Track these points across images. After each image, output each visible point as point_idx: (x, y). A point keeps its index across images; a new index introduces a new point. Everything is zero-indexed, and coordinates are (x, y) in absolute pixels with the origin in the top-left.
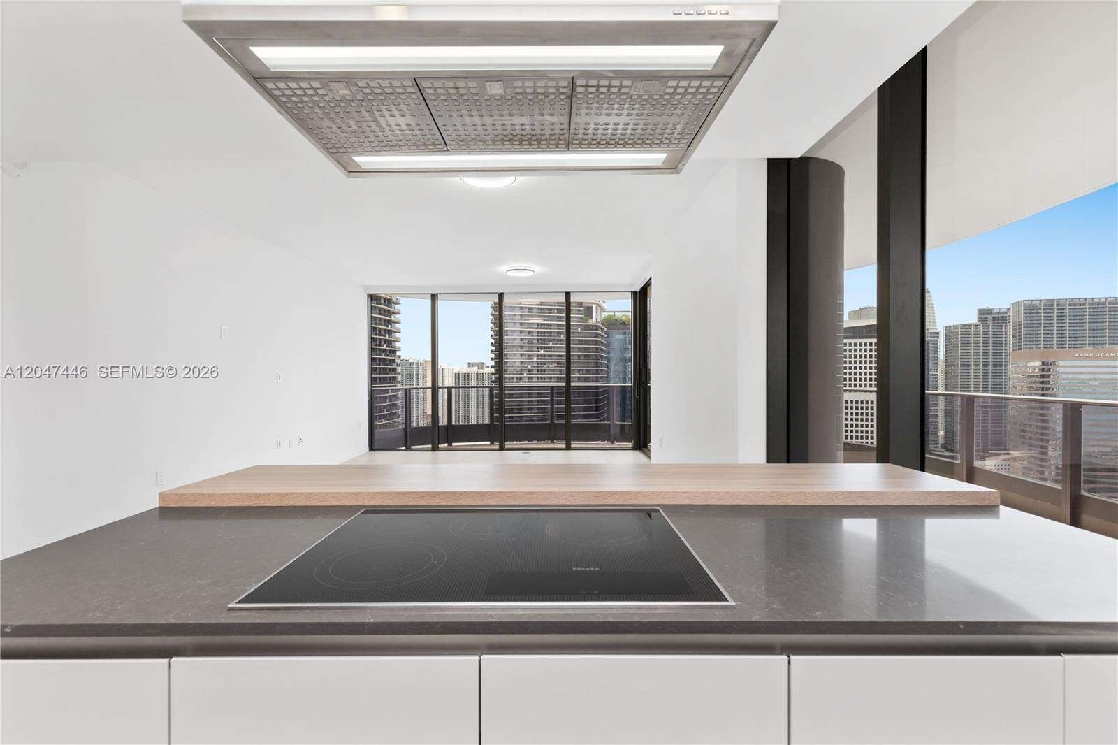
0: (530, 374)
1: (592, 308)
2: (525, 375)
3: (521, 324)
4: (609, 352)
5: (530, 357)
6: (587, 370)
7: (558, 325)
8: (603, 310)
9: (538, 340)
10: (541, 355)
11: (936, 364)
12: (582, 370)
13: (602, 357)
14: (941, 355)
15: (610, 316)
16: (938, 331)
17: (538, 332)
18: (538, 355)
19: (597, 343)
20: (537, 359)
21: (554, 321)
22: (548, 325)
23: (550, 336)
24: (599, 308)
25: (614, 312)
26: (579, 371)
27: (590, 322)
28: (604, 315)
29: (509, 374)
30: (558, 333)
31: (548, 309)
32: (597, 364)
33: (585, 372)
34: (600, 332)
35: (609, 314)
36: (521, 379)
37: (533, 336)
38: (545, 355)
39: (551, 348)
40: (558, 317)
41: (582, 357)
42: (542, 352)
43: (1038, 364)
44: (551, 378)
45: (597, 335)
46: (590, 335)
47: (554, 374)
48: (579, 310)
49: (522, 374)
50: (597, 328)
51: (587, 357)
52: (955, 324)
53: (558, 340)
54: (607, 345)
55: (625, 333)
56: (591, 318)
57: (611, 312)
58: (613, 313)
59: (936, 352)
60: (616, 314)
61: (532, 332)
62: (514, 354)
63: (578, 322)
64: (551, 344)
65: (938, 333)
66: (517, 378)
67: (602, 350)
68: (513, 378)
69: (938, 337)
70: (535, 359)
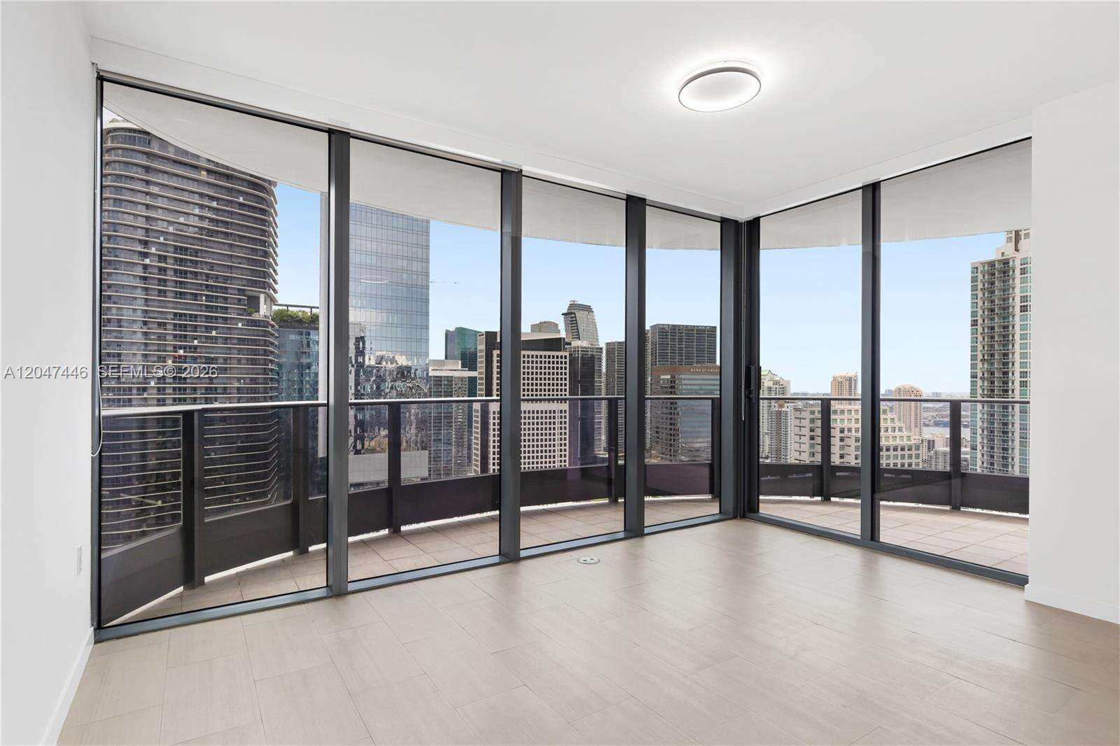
0: (160, 383)
1: (259, 297)
2: (152, 384)
3: (146, 311)
4: (278, 356)
5: (162, 359)
6: (251, 379)
7: (207, 317)
8: (273, 301)
9: (175, 336)
10: (180, 357)
11: (600, 376)
12: (244, 378)
13: (271, 361)
14: (604, 370)
15: (282, 310)
16: (601, 346)
17: (175, 325)
18: (175, 357)
19: (266, 343)
20: (173, 362)
21: (201, 311)
22: (191, 315)
23: (196, 331)
24: (269, 300)
25: (288, 306)
26: (239, 380)
27: (255, 317)
28: (275, 308)
29: (124, 383)
30: (207, 327)
31: (192, 294)
32: (265, 371)
33: (247, 381)
34: (270, 329)
35: (281, 308)
36: (145, 389)
37: (165, 330)
38: (186, 357)
39: (196, 347)
40: (207, 306)
41: (243, 361)
42: (181, 352)
43: (669, 377)
44: (195, 389)
45: (266, 334)
46: (255, 333)
47: (201, 384)
48: (239, 300)
49: (146, 384)
50: (266, 324)
51: (254, 362)
52: (614, 341)
53: (207, 337)
54: (278, 347)
55: (301, 334)
56: (258, 311)
57: (286, 305)
58: (286, 308)
59: (600, 366)
60: (289, 308)
61: (165, 324)
62: (135, 354)
63: (240, 315)
64: (196, 342)
65: (601, 349)
66: (138, 389)
67: (272, 352)
68: (130, 389)
69: (602, 352)
70: (170, 362)
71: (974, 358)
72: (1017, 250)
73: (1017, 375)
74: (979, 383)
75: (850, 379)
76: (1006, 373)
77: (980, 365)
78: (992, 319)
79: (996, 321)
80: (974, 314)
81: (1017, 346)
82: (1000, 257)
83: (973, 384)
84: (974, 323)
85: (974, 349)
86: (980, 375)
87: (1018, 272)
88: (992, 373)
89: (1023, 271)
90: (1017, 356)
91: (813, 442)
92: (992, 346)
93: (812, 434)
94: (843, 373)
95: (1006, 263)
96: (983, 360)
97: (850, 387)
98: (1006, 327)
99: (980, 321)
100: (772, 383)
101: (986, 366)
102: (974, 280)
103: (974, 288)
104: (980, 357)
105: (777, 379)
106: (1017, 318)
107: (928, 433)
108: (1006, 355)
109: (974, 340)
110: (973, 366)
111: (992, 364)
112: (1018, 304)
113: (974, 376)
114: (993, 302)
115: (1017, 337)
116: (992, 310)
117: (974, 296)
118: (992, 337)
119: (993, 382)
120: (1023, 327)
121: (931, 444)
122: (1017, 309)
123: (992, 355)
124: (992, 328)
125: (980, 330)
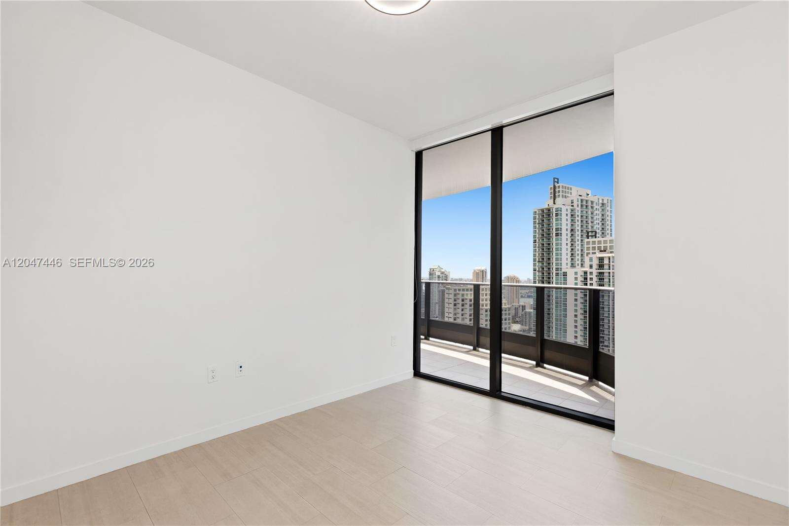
71: (534, 260)
72: (554, 203)
73: (554, 269)
74: (537, 274)
75: (483, 271)
76: (549, 269)
77: (537, 264)
78: (543, 240)
79: (545, 240)
80: (535, 236)
81: (554, 254)
82: (547, 207)
83: (535, 274)
84: (535, 242)
85: (535, 255)
86: (537, 269)
87: (554, 215)
88: (543, 269)
89: (557, 214)
90: (554, 259)
91: (455, 307)
92: (543, 254)
93: (455, 302)
94: (479, 268)
95: (549, 210)
96: (539, 261)
97: (483, 275)
98: (549, 244)
99: (537, 241)
100: (440, 273)
101: (540, 265)
102: (535, 218)
103: (535, 223)
104: (537, 260)
105: (442, 271)
106: (554, 239)
107: (522, 302)
108: (549, 259)
109: (535, 251)
110: (535, 265)
111: (543, 264)
112: (554, 232)
113: (535, 270)
114: (543, 230)
115: (554, 249)
116: (543, 235)
117: (535, 227)
118: (543, 249)
119: (543, 273)
120: (557, 244)
121: (524, 307)
122: (554, 235)
123: (543, 259)
124: (543, 244)
125: (537, 246)
